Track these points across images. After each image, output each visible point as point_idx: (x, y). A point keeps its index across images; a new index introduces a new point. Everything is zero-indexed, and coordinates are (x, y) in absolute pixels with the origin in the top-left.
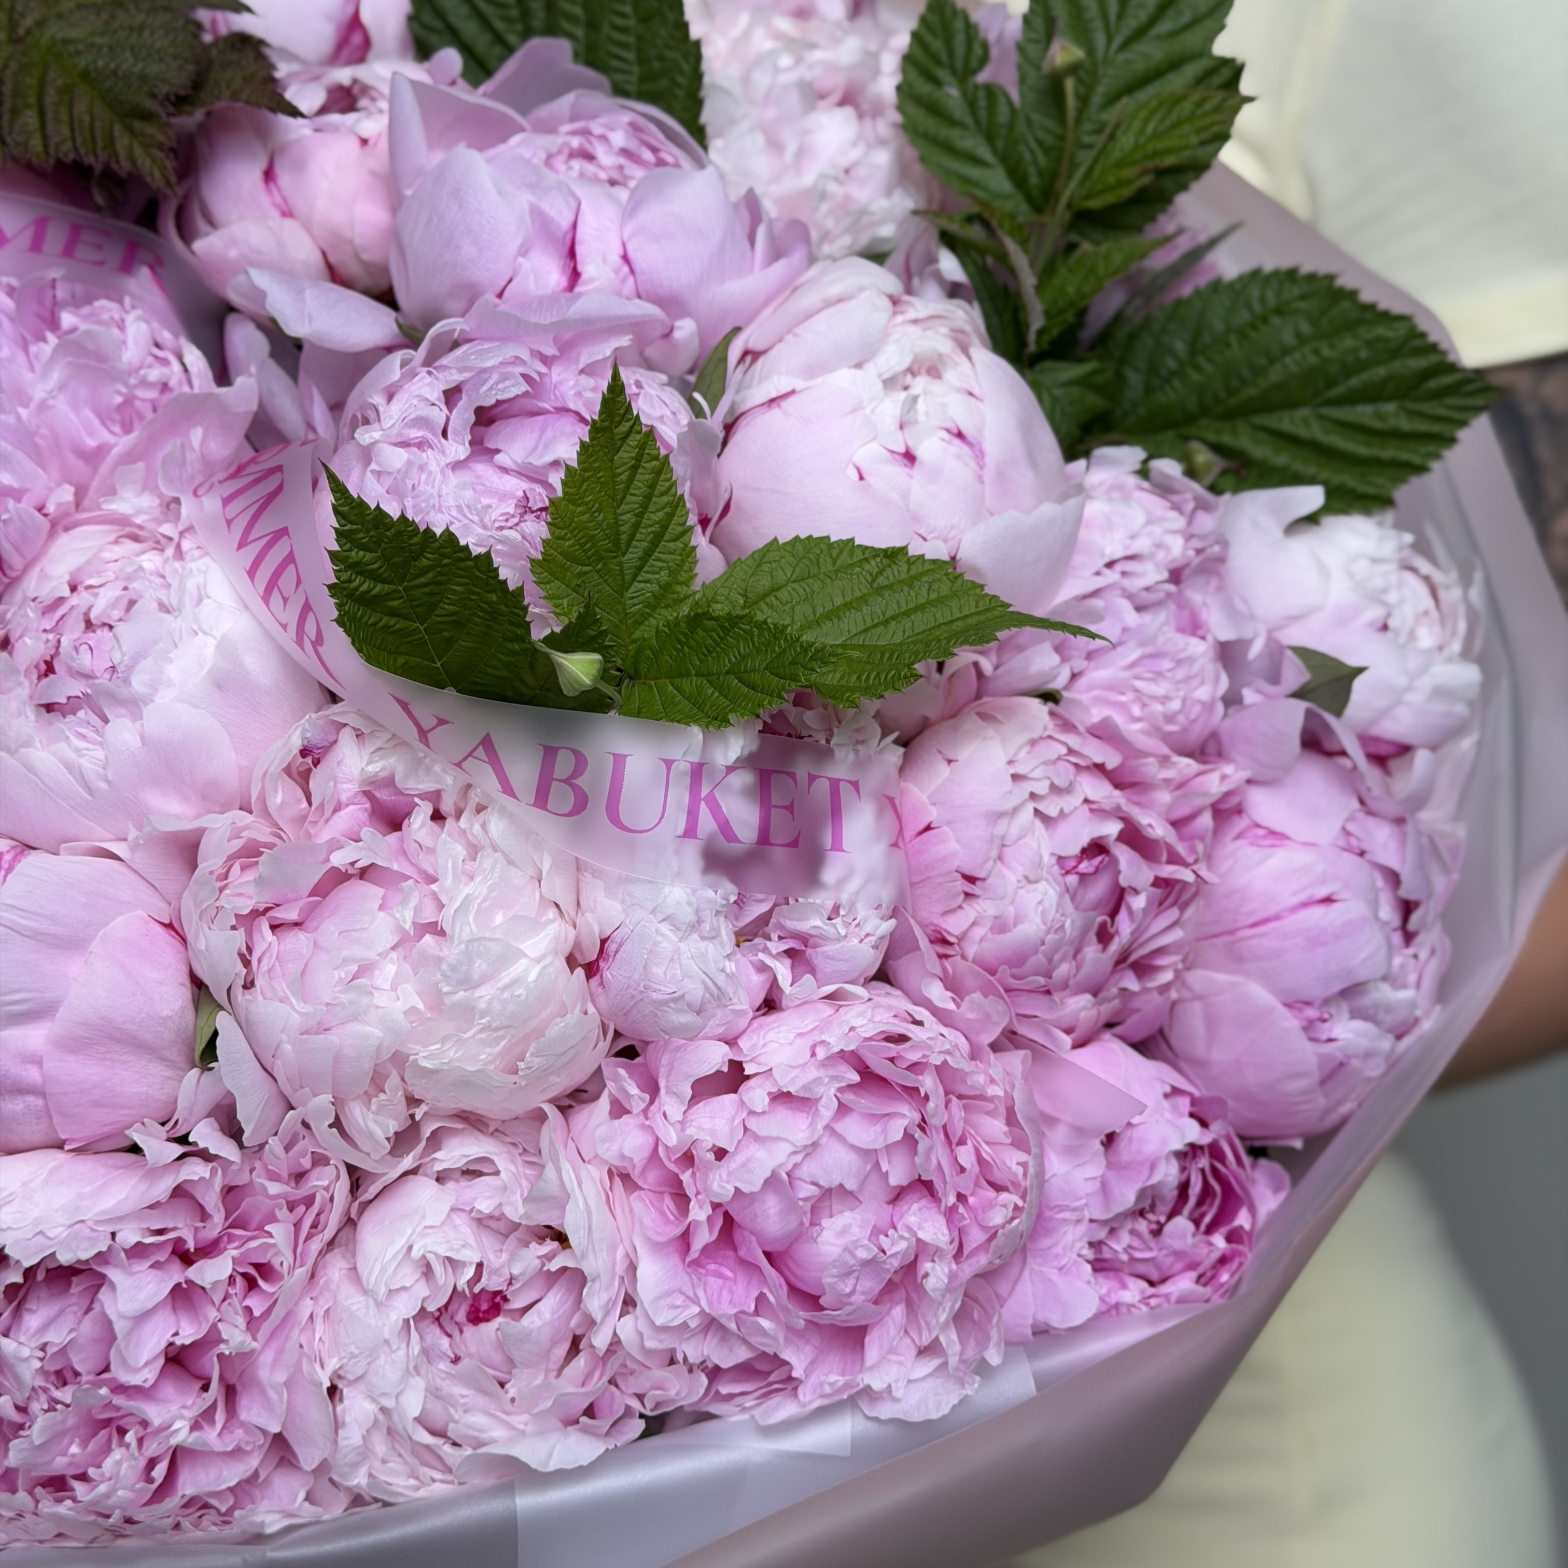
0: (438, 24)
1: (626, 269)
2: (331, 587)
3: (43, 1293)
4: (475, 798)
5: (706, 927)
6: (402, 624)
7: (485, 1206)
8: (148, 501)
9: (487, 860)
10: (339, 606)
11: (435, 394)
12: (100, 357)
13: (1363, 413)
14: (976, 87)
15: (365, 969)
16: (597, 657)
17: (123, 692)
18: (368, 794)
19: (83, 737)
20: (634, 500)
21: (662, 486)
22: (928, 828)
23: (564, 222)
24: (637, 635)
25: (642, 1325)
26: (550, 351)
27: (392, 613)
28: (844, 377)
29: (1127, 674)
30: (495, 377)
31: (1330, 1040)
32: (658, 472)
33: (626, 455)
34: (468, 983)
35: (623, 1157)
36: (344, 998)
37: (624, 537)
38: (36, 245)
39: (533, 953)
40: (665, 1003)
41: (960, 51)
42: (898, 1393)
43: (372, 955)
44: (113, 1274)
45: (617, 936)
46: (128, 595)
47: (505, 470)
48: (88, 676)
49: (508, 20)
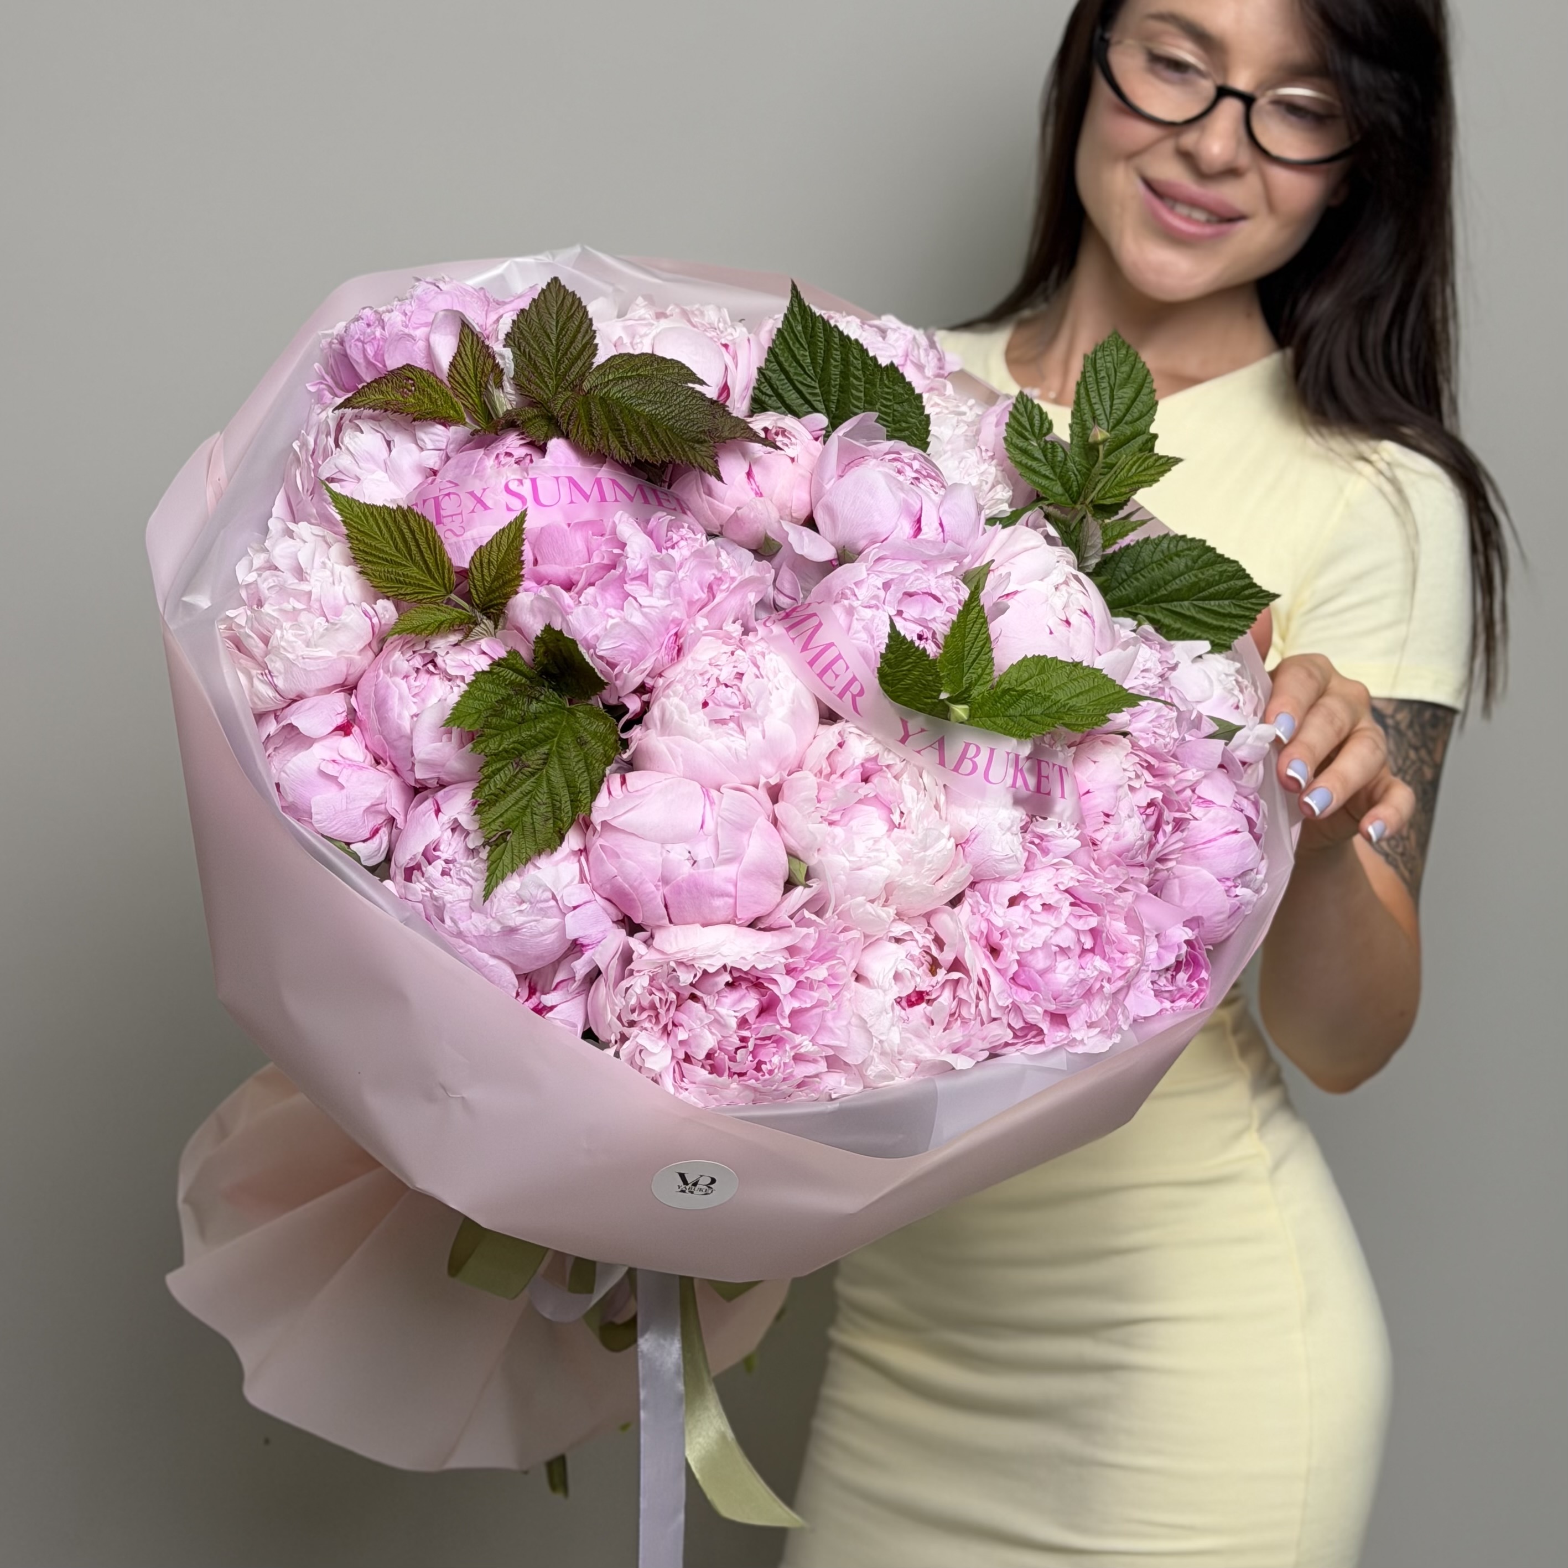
1: (940, 530)
2: (878, 669)
8: (738, 627)
10: (879, 678)
13: (1215, 605)
14: (1046, 442)
15: (876, 842)
16: (966, 707)
17: (752, 715)
18: (861, 766)
19: (732, 735)
20: (971, 637)
21: (982, 631)
22: (1088, 792)
23: (918, 508)
28: (1036, 585)
29: (1150, 725)
31: (1237, 896)
33: (973, 615)
34: (925, 849)
35: (978, 931)
37: (966, 653)
38: (646, 501)
39: (946, 836)
40: (1002, 860)
41: (1037, 425)
42: (1086, 1041)
45: (975, 830)
46: (736, 671)
47: (906, 620)
48: (732, 707)
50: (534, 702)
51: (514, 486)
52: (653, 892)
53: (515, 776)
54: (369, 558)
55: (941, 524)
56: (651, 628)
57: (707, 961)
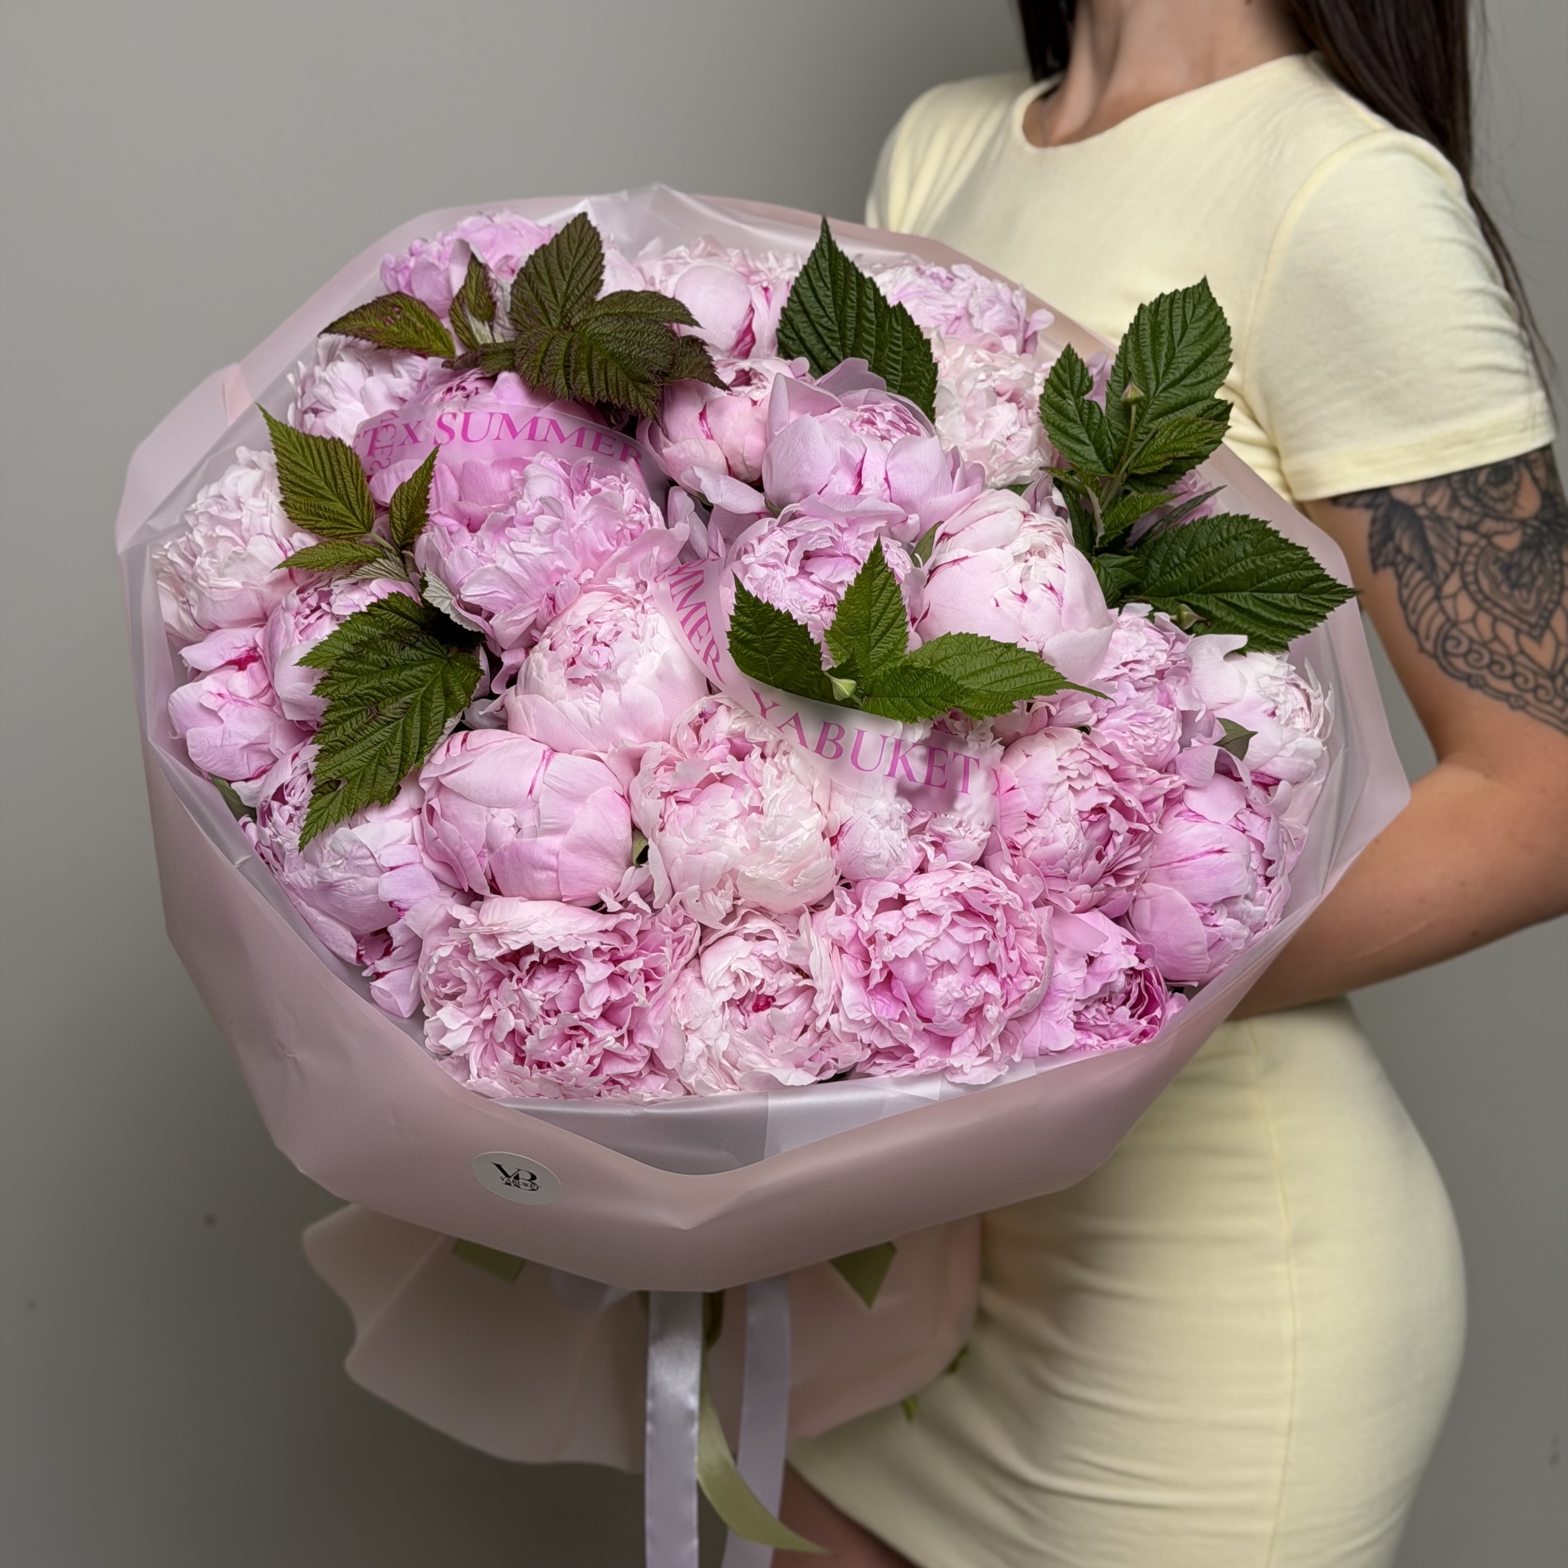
0: (794, 336)
1: (886, 486)
2: (728, 633)
3: (545, 971)
4: (783, 747)
5: (894, 823)
6: (758, 656)
7: (768, 953)
8: (630, 582)
9: (787, 778)
10: (731, 643)
11: (784, 542)
12: (613, 506)
13: (1277, 598)
14: (1084, 401)
15: (723, 825)
16: (853, 682)
17: (613, 676)
18: (729, 740)
19: (590, 697)
20: (880, 605)
21: (895, 600)
22: (1013, 788)
23: (858, 459)
24: (874, 674)
25: (842, 1019)
26: (844, 525)
27: (755, 650)
28: (994, 553)
29: (1128, 722)
30: (816, 537)
31: (1215, 926)
32: (894, 593)
33: (879, 582)
34: (773, 837)
35: (840, 935)
36: (711, 838)
37: (873, 624)
38: (579, 444)
39: (808, 827)
40: (870, 858)
41: (1077, 382)
42: (967, 1069)
43: (727, 819)
44: (584, 962)
45: (849, 823)
46: (616, 629)
47: (815, 583)
48: (595, 667)
49: (832, 338)
50: (407, 648)
51: (447, 420)
52: (472, 858)
53: (367, 724)
54: (297, 490)
55: (886, 479)
56: (526, 577)
57: (514, 938)
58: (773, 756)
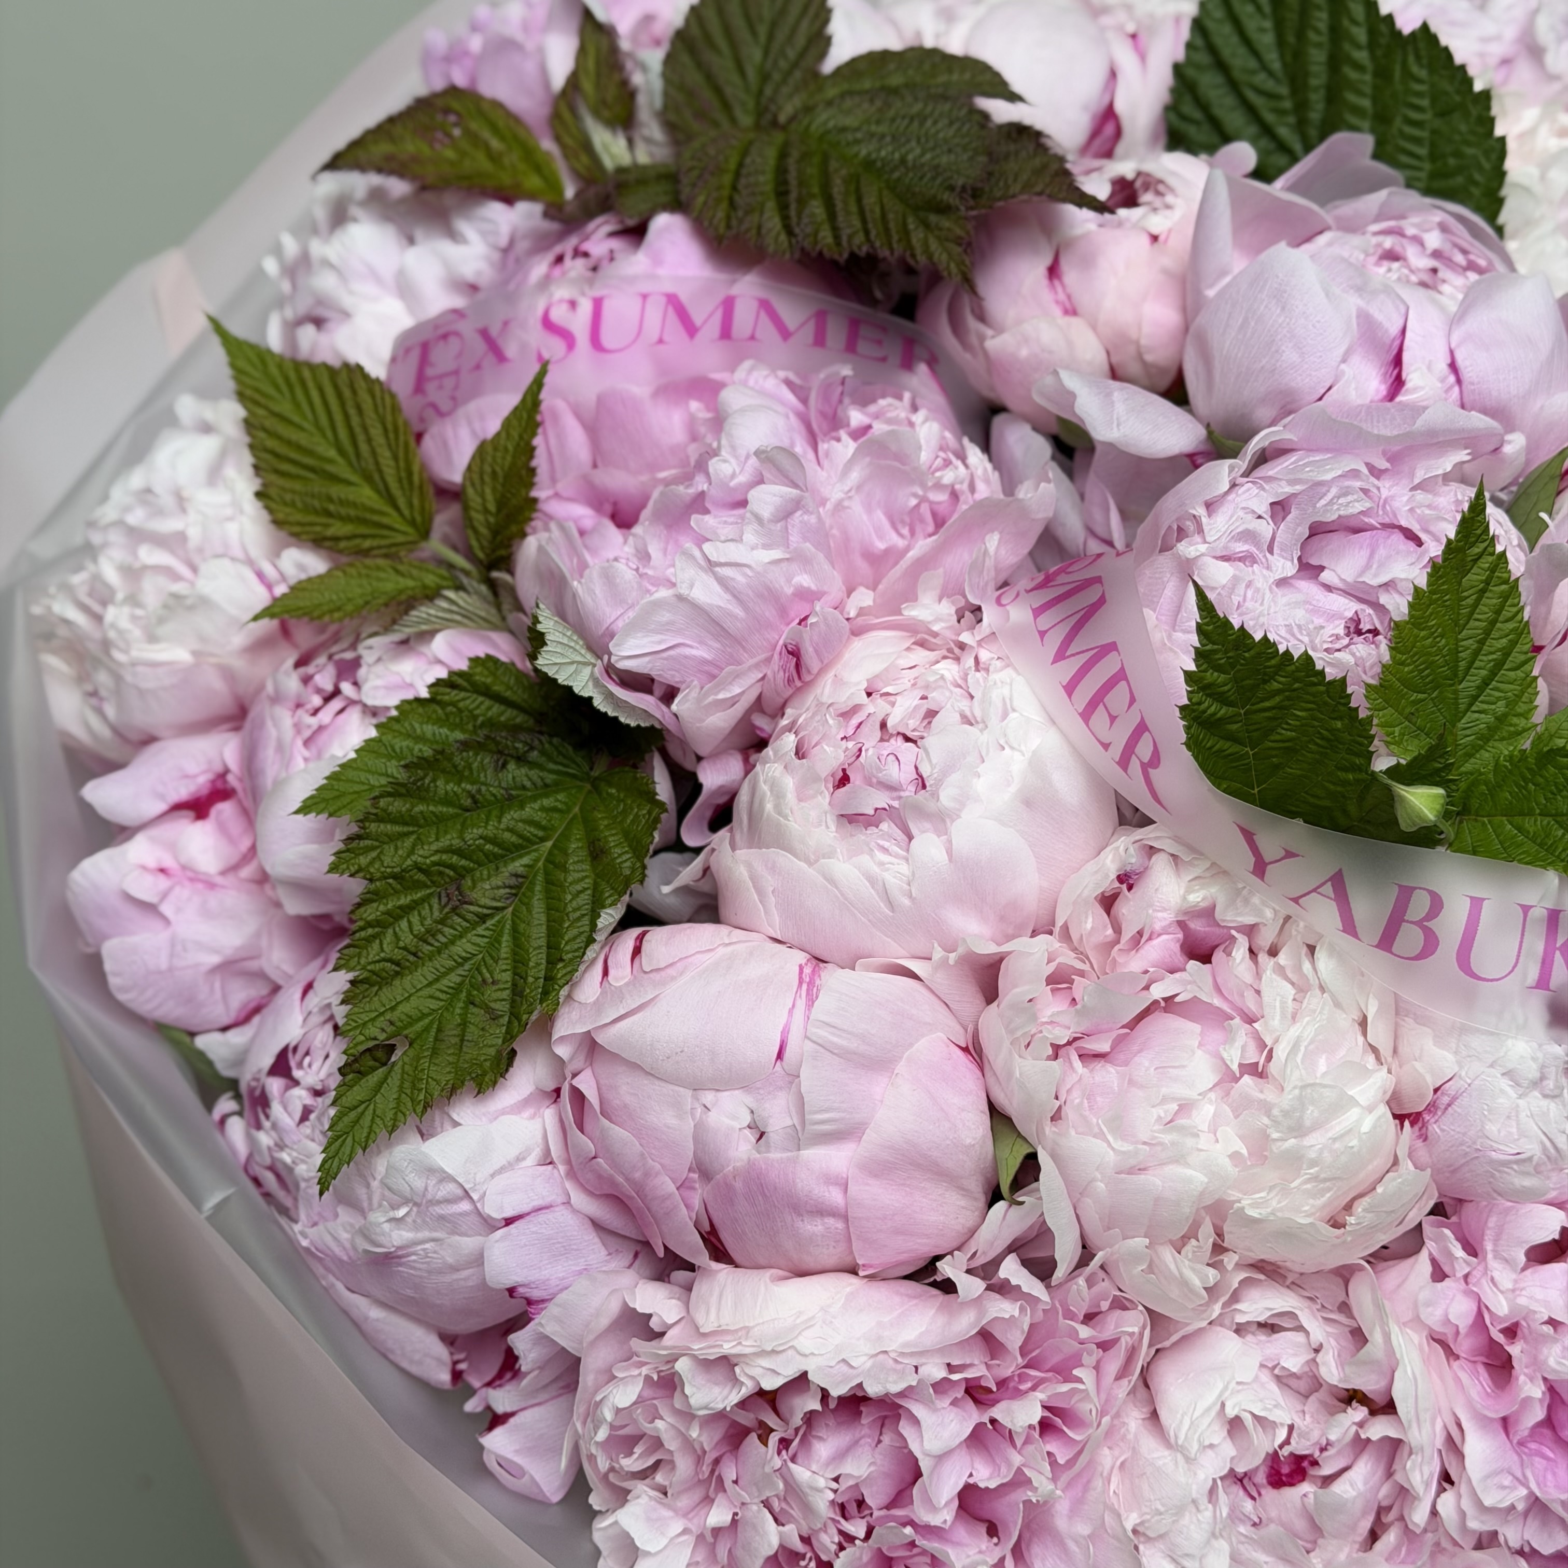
0: (1197, 115)
1: (1452, 379)
2: (1183, 709)
3: (831, 1422)
4: (1298, 931)
5: (1550, 1084)
6: (1235, 748)
7: (1294, 1363)
8: (947, 609)
9: (1314, 1000)
10: (1187, 729)
11: (1263, 508)
12: (901, 457)
15: (1185, 1107)
16: (1440, 791)
17: (931, 806)
18: (1182, 924)
19: (885, 850)
20: (1476, 626)
21: (1506, 614)
23: (1394, 329)
24: (1468, 767)
25: (1466, 1504)
26: (1383, 464)
27: (1232, 738)
30: (1334, 491)
32: (1505, 597)
33: (1475, 577)
34: (1299, 1130)
35: (1447, 1321)
36: (1166, 1138)
37: (1463, 664)
38: (820, 340)
39: (1363, 1101)
40: (1506, 1164)
43: (1193, 1094)
44: (918, 1410)
45: (1451, 1088)
46: (926, 705)
47: (1329, 588)
48: (891, 788)
49: (1280, 112)
50: (512, 766)
51: (559, 315)
52: (670, 1196)
53: (442, 922)
54: (285, 467)
55: (1453, 366)
56: (738, 611)
57: (765, 1362)
58: (1273, 952)
